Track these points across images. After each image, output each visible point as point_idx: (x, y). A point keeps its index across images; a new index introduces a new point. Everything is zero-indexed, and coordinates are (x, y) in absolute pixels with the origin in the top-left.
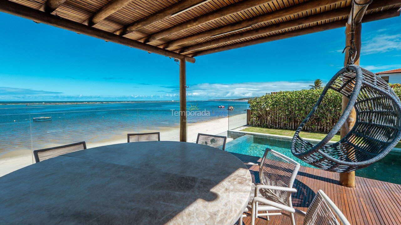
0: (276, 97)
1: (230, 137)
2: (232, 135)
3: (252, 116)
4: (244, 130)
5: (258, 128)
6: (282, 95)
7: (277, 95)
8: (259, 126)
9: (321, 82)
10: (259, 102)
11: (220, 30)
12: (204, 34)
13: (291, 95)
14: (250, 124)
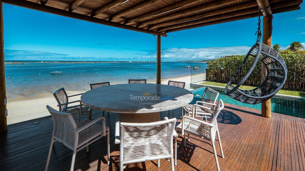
0: (228, 60)
1: (192, 88)
2: (194, 87)
3: (209, 73)
4: (203, 84)
5: (214, 83)
6: (233, 58)
7: (229, 58)
8: (215, 81)
9: (279, 47)
10: (215, 63)
11: (183, 20)
12: (173, 22)
13: (240, 59)
14: (208, 79)
